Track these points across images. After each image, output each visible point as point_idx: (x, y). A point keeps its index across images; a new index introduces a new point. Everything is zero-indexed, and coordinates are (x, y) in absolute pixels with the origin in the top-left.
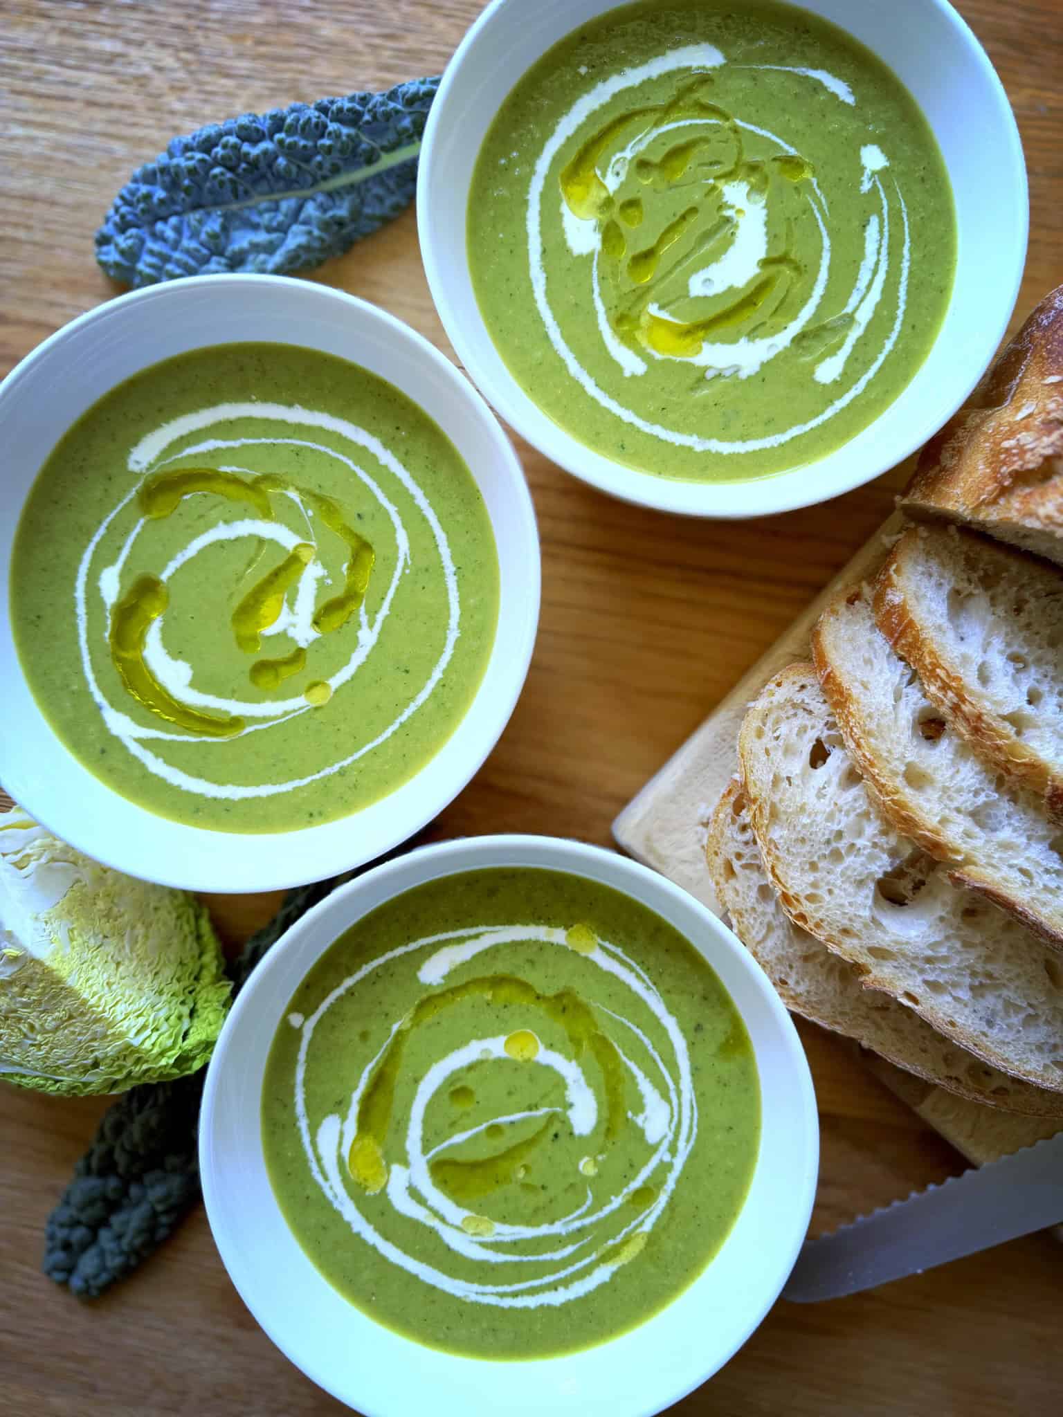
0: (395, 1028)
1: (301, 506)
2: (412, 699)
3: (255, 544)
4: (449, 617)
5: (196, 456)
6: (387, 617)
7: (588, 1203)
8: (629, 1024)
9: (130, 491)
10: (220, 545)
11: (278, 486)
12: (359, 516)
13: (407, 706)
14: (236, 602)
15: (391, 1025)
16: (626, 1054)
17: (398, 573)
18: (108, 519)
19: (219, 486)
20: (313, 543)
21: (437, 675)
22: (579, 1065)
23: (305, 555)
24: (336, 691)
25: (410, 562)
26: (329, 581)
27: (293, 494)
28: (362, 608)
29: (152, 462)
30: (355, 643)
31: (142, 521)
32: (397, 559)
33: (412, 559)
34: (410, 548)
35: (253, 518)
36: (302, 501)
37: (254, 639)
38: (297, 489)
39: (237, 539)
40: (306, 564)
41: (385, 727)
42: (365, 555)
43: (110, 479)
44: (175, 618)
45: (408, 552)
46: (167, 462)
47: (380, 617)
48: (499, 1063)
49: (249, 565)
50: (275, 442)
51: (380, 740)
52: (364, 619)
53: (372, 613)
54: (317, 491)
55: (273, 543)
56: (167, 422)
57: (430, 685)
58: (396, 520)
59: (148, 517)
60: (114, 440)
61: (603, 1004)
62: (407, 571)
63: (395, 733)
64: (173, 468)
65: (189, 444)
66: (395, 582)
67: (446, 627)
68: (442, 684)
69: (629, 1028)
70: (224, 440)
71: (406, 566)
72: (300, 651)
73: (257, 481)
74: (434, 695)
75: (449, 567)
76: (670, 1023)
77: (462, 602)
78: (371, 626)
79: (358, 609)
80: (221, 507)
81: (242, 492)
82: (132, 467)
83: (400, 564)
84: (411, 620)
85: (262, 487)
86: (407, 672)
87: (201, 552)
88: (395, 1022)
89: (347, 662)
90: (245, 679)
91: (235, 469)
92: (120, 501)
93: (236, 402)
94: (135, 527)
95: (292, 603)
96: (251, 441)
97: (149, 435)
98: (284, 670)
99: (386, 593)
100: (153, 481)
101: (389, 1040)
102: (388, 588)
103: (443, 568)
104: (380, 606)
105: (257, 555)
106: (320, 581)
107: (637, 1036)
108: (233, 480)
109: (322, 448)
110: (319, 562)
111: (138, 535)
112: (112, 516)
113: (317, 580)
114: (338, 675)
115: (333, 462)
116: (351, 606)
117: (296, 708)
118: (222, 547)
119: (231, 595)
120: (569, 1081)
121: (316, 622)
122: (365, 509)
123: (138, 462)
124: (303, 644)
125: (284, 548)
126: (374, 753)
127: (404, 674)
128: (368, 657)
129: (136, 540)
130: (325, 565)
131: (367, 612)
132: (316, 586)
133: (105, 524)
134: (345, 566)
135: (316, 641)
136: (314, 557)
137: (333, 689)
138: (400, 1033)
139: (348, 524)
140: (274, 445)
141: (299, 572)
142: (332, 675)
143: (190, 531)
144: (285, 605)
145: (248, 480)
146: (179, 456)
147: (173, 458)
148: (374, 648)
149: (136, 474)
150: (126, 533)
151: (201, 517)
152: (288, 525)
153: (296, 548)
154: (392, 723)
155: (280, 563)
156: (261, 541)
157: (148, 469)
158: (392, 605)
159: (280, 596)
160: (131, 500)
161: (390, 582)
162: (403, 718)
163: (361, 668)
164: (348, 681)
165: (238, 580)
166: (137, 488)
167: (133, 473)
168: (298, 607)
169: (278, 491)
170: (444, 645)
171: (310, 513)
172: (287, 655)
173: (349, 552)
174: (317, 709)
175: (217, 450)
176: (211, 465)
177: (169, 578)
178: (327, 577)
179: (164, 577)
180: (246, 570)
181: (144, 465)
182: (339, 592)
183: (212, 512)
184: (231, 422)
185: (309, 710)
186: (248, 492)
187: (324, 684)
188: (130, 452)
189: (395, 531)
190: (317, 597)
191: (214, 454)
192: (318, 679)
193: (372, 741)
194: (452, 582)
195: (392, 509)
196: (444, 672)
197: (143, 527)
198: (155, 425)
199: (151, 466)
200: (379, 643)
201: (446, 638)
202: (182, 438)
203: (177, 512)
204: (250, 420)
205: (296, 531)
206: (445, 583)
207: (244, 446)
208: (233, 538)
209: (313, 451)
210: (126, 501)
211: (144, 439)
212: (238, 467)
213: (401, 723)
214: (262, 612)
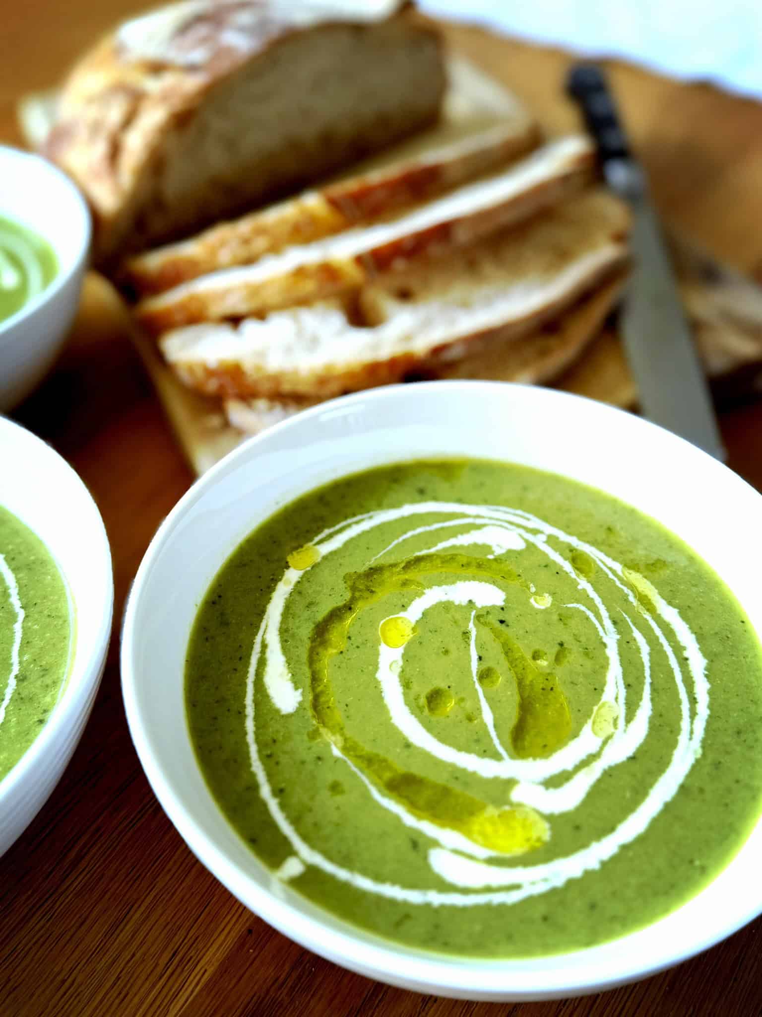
0: (336, 752)
7: (583, 608)
8: (401, 539)
15: (332, 756)
16: (429, 548)
22: (430, 587)
48: (407, 657)
61: (374, 555)
69: (404, 540)
76: (408, 510)
88: (330, 751)
101: (349, 762)
107: (413, 536)
120: (444, 599)
138: (345, 749)
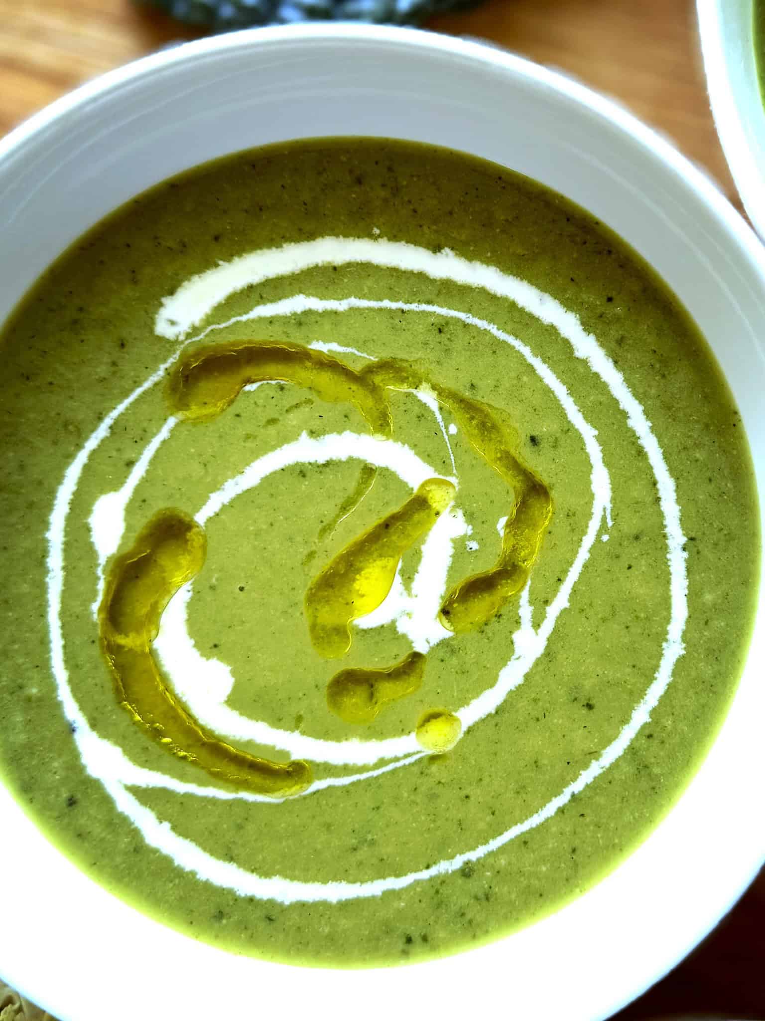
1: (439, 417)
2: (594, 754)
3: (357, 474)
4: (668, 620)
5: (271, 321)
6: (564, 612)
9: (156, 370)
10: (301, 471)
11: (403, 380)
12: (533, 440)
13: (586, 766)
14: (320, 567)
17: (588, 541)
18: (114, 414)
19: (306, 374)
20: (453, 480)
21: (641, 716)
23: (440, 499)
24: (469, 731)
25: (610, 523)
26: (474, 545)
27: (427, 396)
28: (525, 595)
29: (197, 323)
30: (507, 651)
31: (172, 422)
32: (589, 515)
33: (614, 519)
34: (613, 500)
35: (359, 429)
36: (441, 409)
37: (340, 632)
38: (434, 388)
39: (327, 464)
40: (437, 514)
41: (547, 799)
42: (535, 504)
43: (123, 345)
44: (213, 588)
45: (609, 506)
46: (223, 325)
47: (553, 611)
49: (344, 509)
50: (406, 307)
51: (535, 820)
52: (526, 611)
53: (542, 602)
54: (467, 394)
55: (386, 474)
56: (229, 258)
57: (628, 734)
58: (594, 450)
59: (181, 415)
60: (135, 282)
62: (605, 538)
63: (561, 811)
64: (232, 338)
65: (262, 300)
66: (583, 555)
67: (661, 637)
68: (647, 734)
70: (322, 297)
71: (603, 528)
72: (416, 657)
73: (371, 370)
74: (632, 751)
75: (676, 537)
77: (693, 596)
78: (537, 625)
79: (517, 596)
80: (306, 409)
81: (343, 387)
82: (162, 328)
83: (594, 525)
84: (604, 620)
85: (378, 379)
86: (589, 706)
87: (269, 481)
89: (492, 682)
90: (320, 700)
91: (335, 347)
92: (137, 383)
93: (346, 236)
94: (159, 431)
95: (408, 577)
96: (364, 303)
97: (195, 278)
98: (387, 690)
99: (565, 572)
100: (196, 355)
102: (571, 564)
103: (665, 536)
104: (555, 592)
105: (359, 493)
106: (459, 545)
108: (331, 365)
109: (482, 324)
110: (460, 513)
111: (164, 442)
112: (121, 408)
113: (454, 541)
114: (474, 702)
115: (498, 346)
116: (505, 590)
117: (401, 755)
118: (303, 474)
119: (311, 555)
121: (445, 612)
122: (546, 428)
123: (173, 323)
124: (422, 648)
125: (403, 484)
126: (524, 841)
127: (584, 711)
128: (527, 677)
129: (158, 451)
130: (470, 517)
131: (531, 602)
132: (451, 551)
133: (108, 421)
134: (503, 521)
135: (443, 644)
136: (452, 503)
137: (464, 728)
139: (513, 452)
140: (403, 311)
141: (425, 525)
142: (464, 702)
143: (249, 444)
144: (398, 579)
145: (356, 368)
146: (244, 318)
147: (234, 320)
148: (538, 662)
149: (168, 341)
150: (143, 439)
151: (272, 421)
152: (414, 446)
153: (423, 486)
154: (557, 794)
155: (395, 509)
156: (368, 471)
157: (189, 336)
158: (574, 592)
159: (391, 562)
160: (156, 384)
161: (575, 553)
162: (577, 786)
163: (515, 695)
164: (489, 715)
165: (325, 530)
166: (167, 365)
167: (161, 339)
168: (417, 584)
169: (404, 388)
170: (656, 668)
171: (453, 429)
172: (393, 664)
173: (512, 499)
174: (433, 758)
175: (308, 313)
176: (297, 338)
177: (210, 520)
178: (472, 538)
179: (201, 518)
180: (338, 516)
181: (184, 327)
182: (490, 566)
183: (291, 416)
184: (335, 269)
185: (420, 760)
186: (354, 387)
187: (451, 716)
188: (161, 305)
189: (588, 467)
190: (453, 570)
191: (302, 320)
192: (440, 709)
193: (522, 821)
194: (677, 561)
195: (588, 432)
196: (654, 712)
197: (172, 431)
198: (207, 263)
199: (195, 331)
200: (549, 654)
201: (660, 656)
202: (251, 287)
203: (233, 410)
204: (365, 269)
205: (428, 457)
206: (666, 563)
207: (352, 309)
208: (322, 461)
209: (466, 326)
210: (147, 385)
211: (186, 283)
212: (340, 344)
213: (573, 795)
214: (356, 586)
